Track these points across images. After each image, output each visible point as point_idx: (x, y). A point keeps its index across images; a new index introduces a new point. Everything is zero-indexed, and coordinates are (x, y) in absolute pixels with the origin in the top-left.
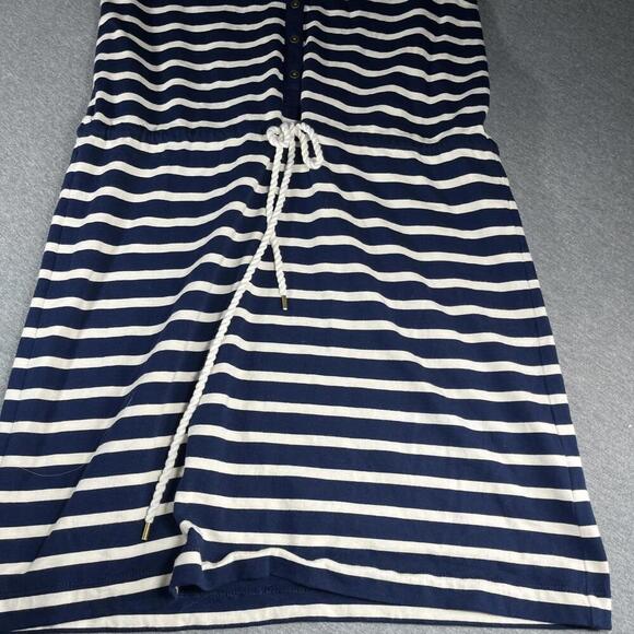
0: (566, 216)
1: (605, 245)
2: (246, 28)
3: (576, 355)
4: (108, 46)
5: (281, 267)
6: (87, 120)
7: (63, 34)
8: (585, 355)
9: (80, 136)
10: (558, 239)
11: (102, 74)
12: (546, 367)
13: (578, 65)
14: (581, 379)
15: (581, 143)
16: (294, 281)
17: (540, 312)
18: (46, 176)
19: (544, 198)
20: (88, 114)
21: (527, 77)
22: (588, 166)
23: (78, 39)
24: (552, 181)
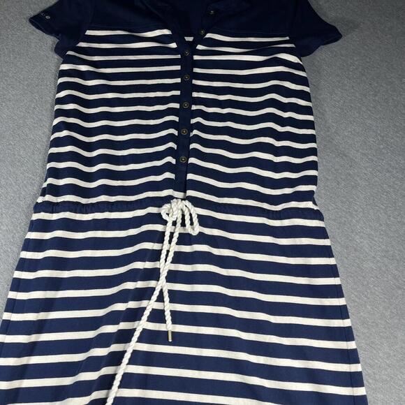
0: (371, 264)
1: (399, 288)
2: (152, 122)
3: (377, 377)
4: (57, 143)
5: (168, 307)
6: (40, 200)
7: (30, 129)
8: (384, 377)
9: (35, 213)
10: (366, 283)
11: (53, 164)
12: (355, 389)
13: (382, 146)
14: (380, 396)
15: (384, 207)
16: (178, 318)
17: (351, 345)
18: (13, 237)
19: (356, 250)
20: (41, 195)
21: (346, 156)
22: (388, 225)
23: (40, 133)
24: (361, 237)
